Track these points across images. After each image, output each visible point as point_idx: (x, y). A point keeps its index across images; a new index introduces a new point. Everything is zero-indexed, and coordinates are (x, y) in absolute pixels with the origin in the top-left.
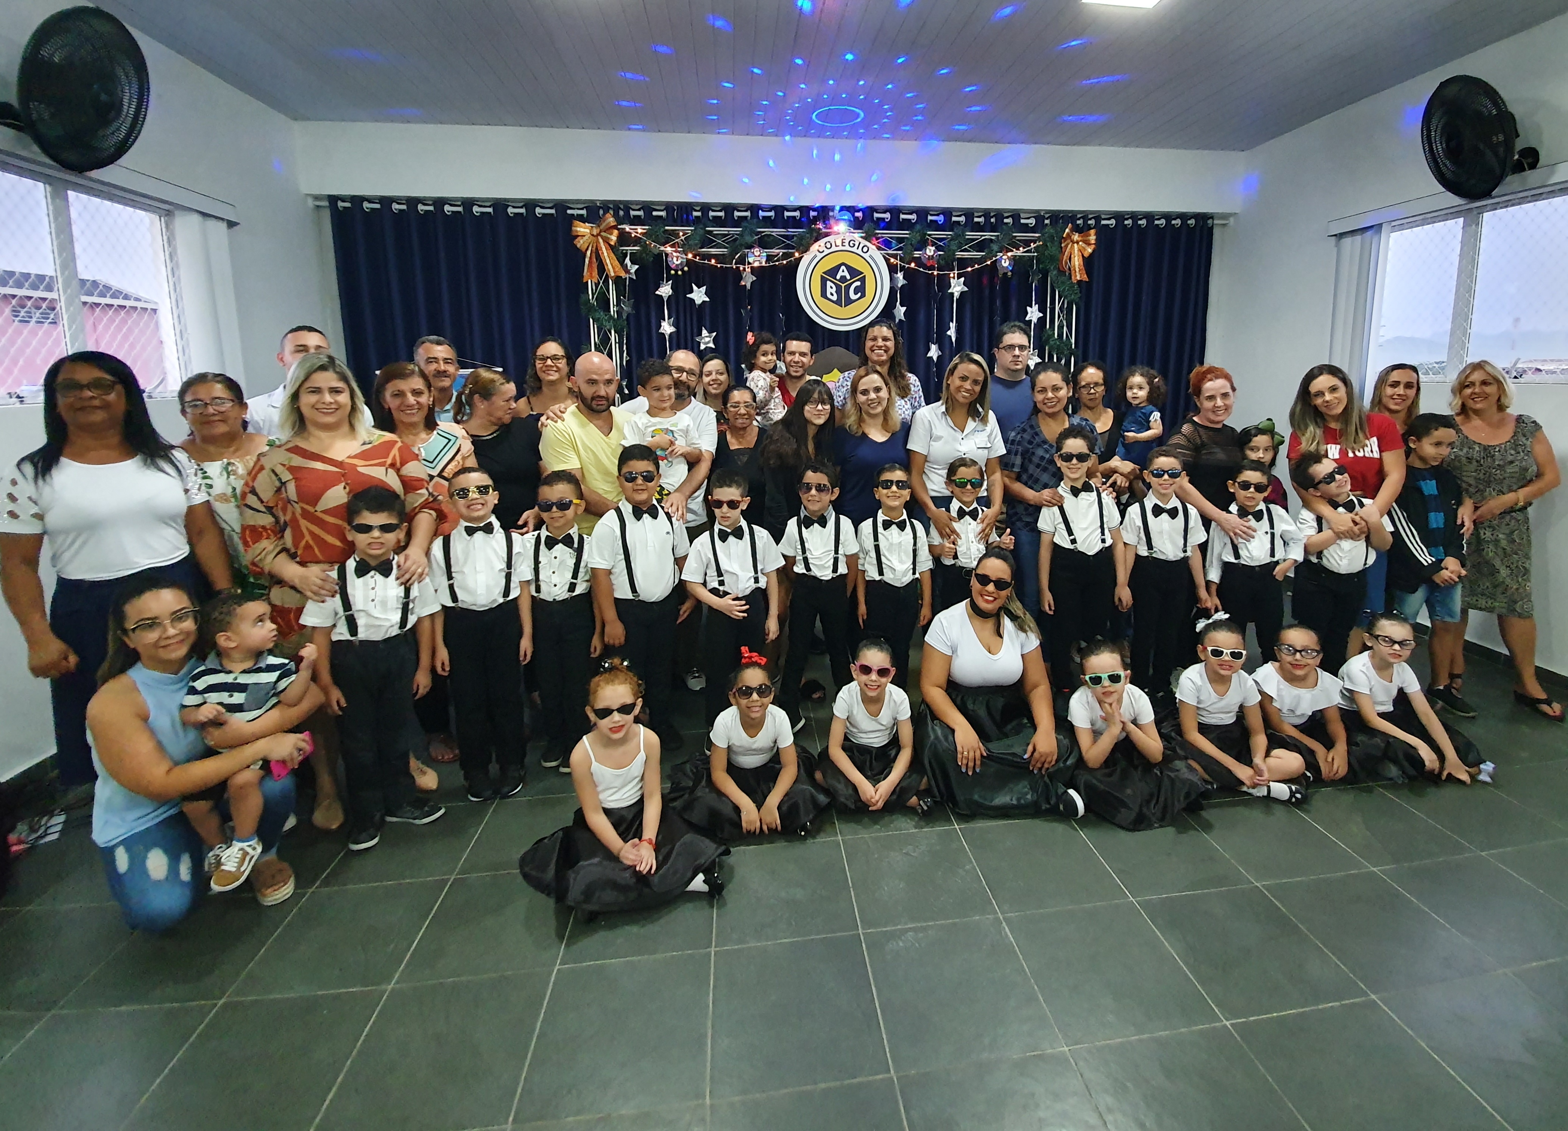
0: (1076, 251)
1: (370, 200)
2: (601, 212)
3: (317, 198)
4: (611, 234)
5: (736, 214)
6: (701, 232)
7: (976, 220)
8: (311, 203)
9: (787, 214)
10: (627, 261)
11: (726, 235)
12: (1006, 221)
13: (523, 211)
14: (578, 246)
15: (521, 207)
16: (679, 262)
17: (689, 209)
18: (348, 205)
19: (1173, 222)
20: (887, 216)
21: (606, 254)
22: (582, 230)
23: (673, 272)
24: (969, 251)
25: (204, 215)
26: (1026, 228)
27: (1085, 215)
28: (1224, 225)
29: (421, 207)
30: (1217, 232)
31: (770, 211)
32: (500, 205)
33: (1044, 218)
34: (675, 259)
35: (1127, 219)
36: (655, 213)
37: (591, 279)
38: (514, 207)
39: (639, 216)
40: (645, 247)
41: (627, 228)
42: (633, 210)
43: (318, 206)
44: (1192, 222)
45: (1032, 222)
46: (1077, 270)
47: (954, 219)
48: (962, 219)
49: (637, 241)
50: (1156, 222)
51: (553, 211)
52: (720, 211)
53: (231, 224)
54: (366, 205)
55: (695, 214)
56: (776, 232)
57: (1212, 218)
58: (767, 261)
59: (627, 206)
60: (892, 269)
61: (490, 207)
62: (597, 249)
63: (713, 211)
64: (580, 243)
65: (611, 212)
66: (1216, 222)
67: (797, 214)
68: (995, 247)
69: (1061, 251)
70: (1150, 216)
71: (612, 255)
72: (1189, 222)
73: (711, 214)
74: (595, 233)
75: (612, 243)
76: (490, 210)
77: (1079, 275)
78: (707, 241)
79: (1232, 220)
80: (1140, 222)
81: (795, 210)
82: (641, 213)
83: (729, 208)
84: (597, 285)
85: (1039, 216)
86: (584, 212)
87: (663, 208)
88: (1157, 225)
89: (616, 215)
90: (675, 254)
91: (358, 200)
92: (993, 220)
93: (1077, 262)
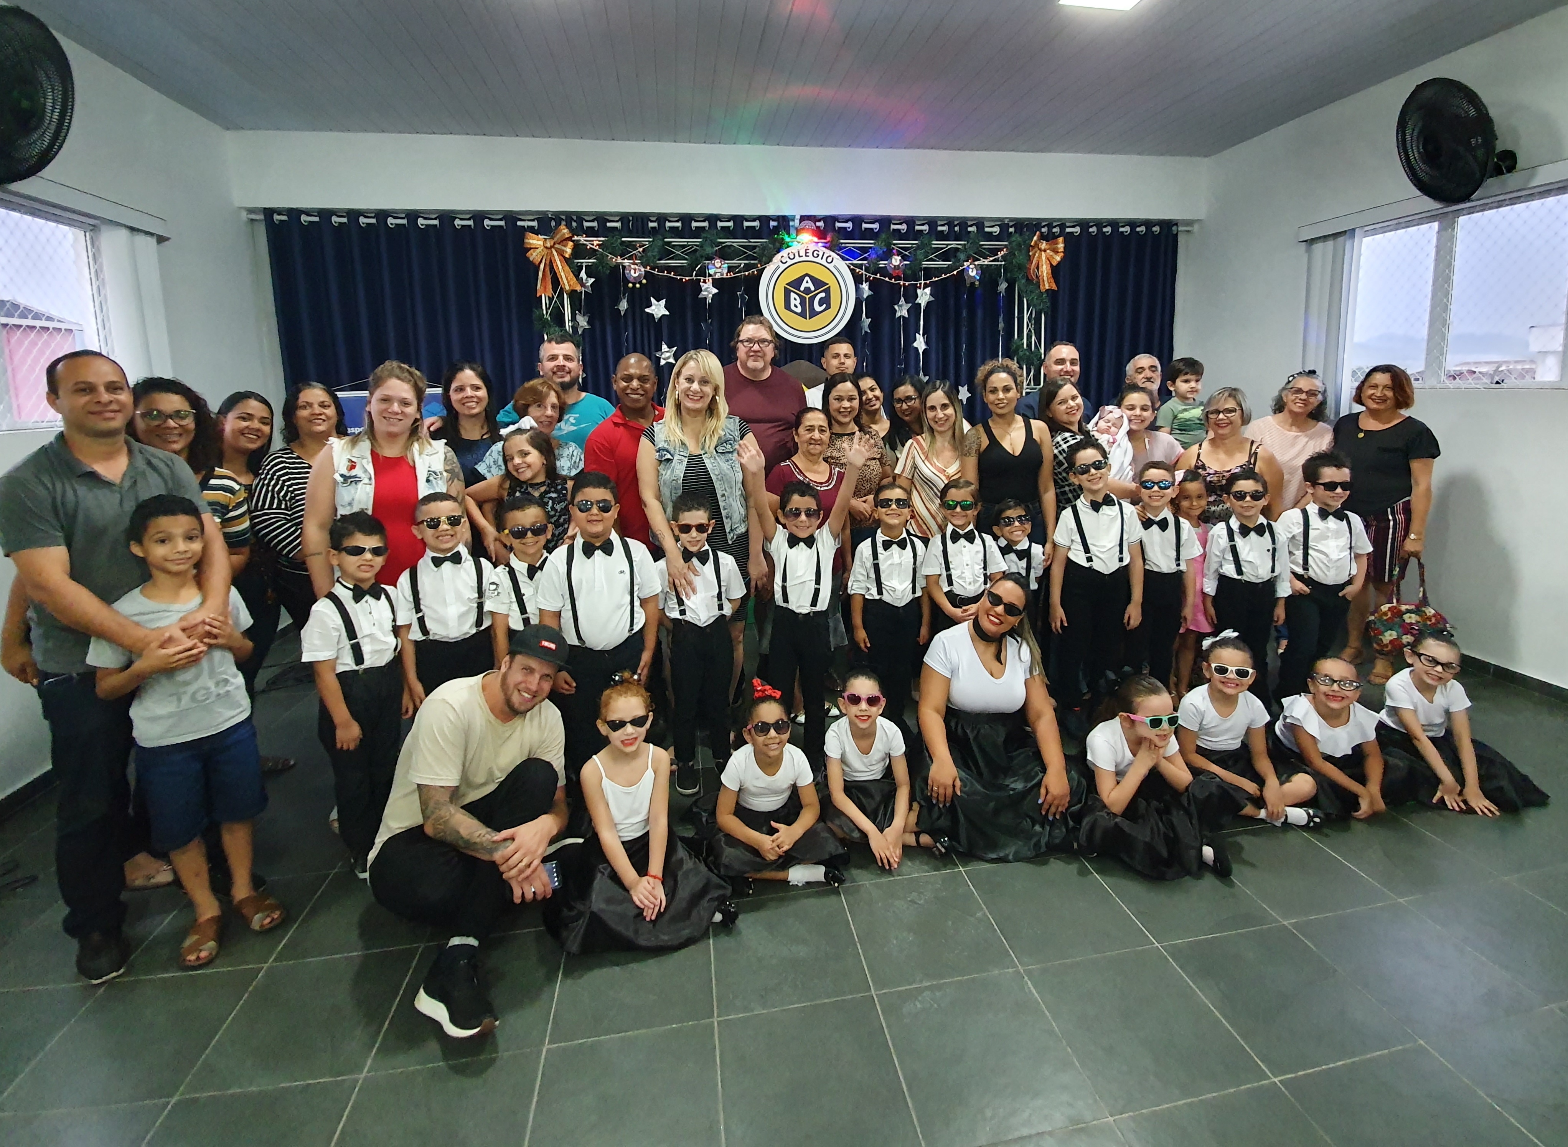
0: (1044, 258)
1: (308, 213)
2: (553, 223)
3: (251, 211)
4: (565, 246)
5: (694, 224)
6: (660, 243)
7: (940, 228)
8: (244, 215)
9: (746, 224)
10: (583, 274)
11: (684, 247)
12: (970, 229)
13: (471, 223)
14: (531, 259)
15: (469, 219)
16: (637, 275)
17: (645, 221)
18: (284, 218)
19: (1138, 229)
20: (849, 225)
21: (560, 267)
22: (535, 242)
23: (630, 285)
24: (935, 261)
25: (132, 229)
26: (990, 237)
27: (1050, 223)
28: (1188, 231)
29: (362, 220)
30: (1181, 239)
31: (729, 221)
32: (446, 217)
33: (1008, 226)
34: (632, 272)
35: (1091, 227)
36: (609, 224)
37: (544, 293)
38: (461, 219)
39: (593, 228)
40: (601, 259)
41: (582, 239)
42: (587, 221)
43: (252, 220)
44: (1156, 229)
45: (997, 230)
46: (1045, 278)
47: (917, 228)
48: (926, 228)
49: (592, 253)
50: (1121, 229)
51: (502, 223)
52: (677, 221)
53: (161, 239)
54: (304, 218)
55: (651, 225)
56: (736, 242)
57: (1176, 224)
58: (729, 271)
59: (580, 217)
60: (858, 280)
61: (435, 219)
62: (551, 261)
63: (670, 221)
64: (534, 256)
65: (563, 223)
66: (1180, 229)
67: (756, 224)
68: (962, 256)
69: (1029, 259)
70: (1114, 224)
71: (567, 268)
72: (1154, 229)
73: (668, 224)
74: (548, 245)
75: (567, 256)
76: (436, 222)
77: (1047, 284)
78: (667, 253)
79: (1196, 228)
80: (1105, 230)
81: (754, 220)
82: (595, 224)
83: (686, 219)
84: (551, 299)
85: (1003, 224)
86: (535, 224)
87: (617, 218)
88: (1122, 232)
89: (568, 226)
90: (633, 266)
91: (294, 213)
92: (957, 229)
93: (1045, 270)
